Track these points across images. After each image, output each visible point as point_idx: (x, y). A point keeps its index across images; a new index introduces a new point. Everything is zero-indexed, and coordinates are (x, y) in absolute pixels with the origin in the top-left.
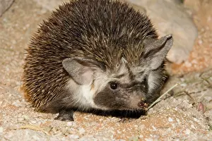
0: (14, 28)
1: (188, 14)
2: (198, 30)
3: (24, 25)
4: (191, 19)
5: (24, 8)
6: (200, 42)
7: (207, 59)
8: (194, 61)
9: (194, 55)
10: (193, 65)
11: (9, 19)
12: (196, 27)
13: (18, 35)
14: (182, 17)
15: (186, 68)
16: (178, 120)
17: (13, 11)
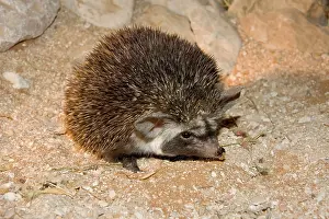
0: (56, 46)
1: (231, 24)
2: (242, 41)
3: (67, 42)
4: (235, 28)
5: (67, 23)
6: (245, 54)
7: (251, 72)
8: (239, 75)
9: (239, 67)
10: (238, 78)
11: (51, 37)
12: (240, 37)
13: (60, 54)
14: (226, 27)
15: (231, 81)
16: (223, 174)
17: (56, 27)
